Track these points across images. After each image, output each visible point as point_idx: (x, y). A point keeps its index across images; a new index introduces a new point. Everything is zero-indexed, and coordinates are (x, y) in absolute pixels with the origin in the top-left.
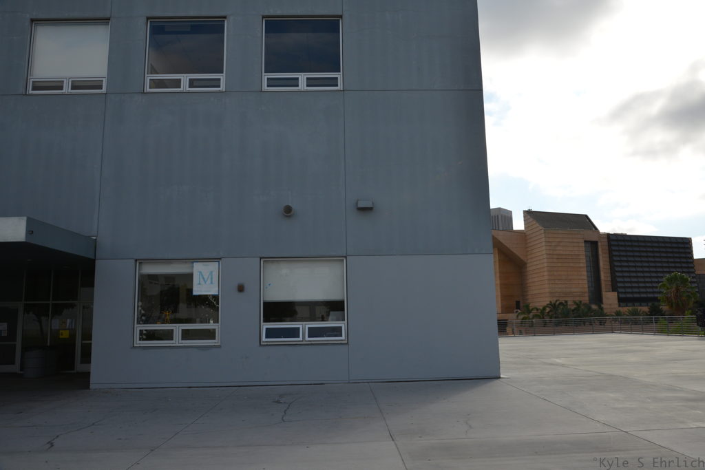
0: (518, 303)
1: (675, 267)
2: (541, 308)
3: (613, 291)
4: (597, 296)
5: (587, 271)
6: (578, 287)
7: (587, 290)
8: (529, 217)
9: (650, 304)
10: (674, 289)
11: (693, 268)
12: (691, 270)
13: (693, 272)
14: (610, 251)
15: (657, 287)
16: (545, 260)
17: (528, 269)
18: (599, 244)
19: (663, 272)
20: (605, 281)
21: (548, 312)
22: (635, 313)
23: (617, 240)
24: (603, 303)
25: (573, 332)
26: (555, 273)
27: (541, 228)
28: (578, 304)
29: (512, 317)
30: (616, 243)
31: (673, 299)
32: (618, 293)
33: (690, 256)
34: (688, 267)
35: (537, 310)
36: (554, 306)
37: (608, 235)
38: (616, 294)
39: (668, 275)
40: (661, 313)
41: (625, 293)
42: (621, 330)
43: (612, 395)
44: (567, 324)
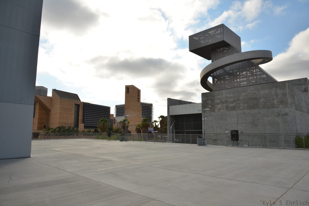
0: (45, 126)
1: (104, 116)
2: (55, 128)
3: (83, 123)
4: (77, 125)
5: (74, 116)
6: (70, 121)
7: (73, 122)
8: (54, 92)
9: (95, 129)
10: (102, 124)
11: (109, 117)
13: (110, 119)
14: (84, 109)
15: (97, 123)
16: (59, 110)
17: (51, 113)
18: (80, 106)
19: (100, 118)
20: (81, 119)
21: (58, 130)
22: (89, 132)
23: (87, 105)
24: (78, 128)
25: (65, 138)
26: (62, 115)
27: (58, 97)
28: (69, 127)
29: (41, 132)
30: (86, 106)
31: (102, 127)
32: (85, 124)
33: (109, 113)
35: (53, 129)
36: (60, 128)
37: (84, 103)
38: (84, 124)
40: (98, 132)
41: (87, 124)
42: (83, 137)
43: (75, 161)
44: (64, 135)
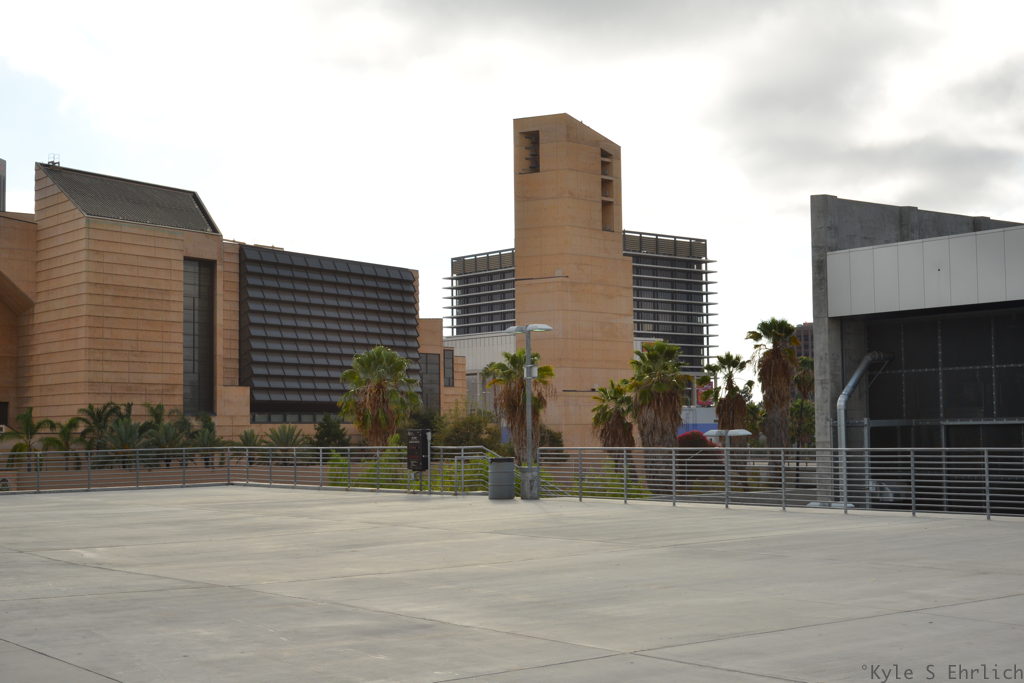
0: (4, 408)
1: (379, 335)
2: (65, 422)
3: (242, 383)
4: (203, 398)
5: (184, 334)
6: (158, 369)
7: (180, 380)
8: (49, 181)
9: (320, 418)
10: (372, 385)
11: (414, 338)
12: (411, 344)
13: (416, 349)
14: (243, 287)
15: (336, 379)
16: (84, 299)
17: (38, 319)
18: (219, 268)
19: (353, 345)
20: (227, 359)
21: (83, 434)
22: (287, 439)
23: (260, 263)
24: (215, 414)
25: (137, 484)
26: (107, 334)
27: (78, 213)
28: (157, 413)
30: (257, 269)
31: (369, 407)
32: (253, 389)
33: (412, 311)
34: (405, 337)
35: (53, 426)
36: (98, 417)
37: (242, 247)
38: (247, 390)
39: (363, 353)
41: (267, 390)
42: (248, 478)
43: (204, 632)
44: (125, 463)
